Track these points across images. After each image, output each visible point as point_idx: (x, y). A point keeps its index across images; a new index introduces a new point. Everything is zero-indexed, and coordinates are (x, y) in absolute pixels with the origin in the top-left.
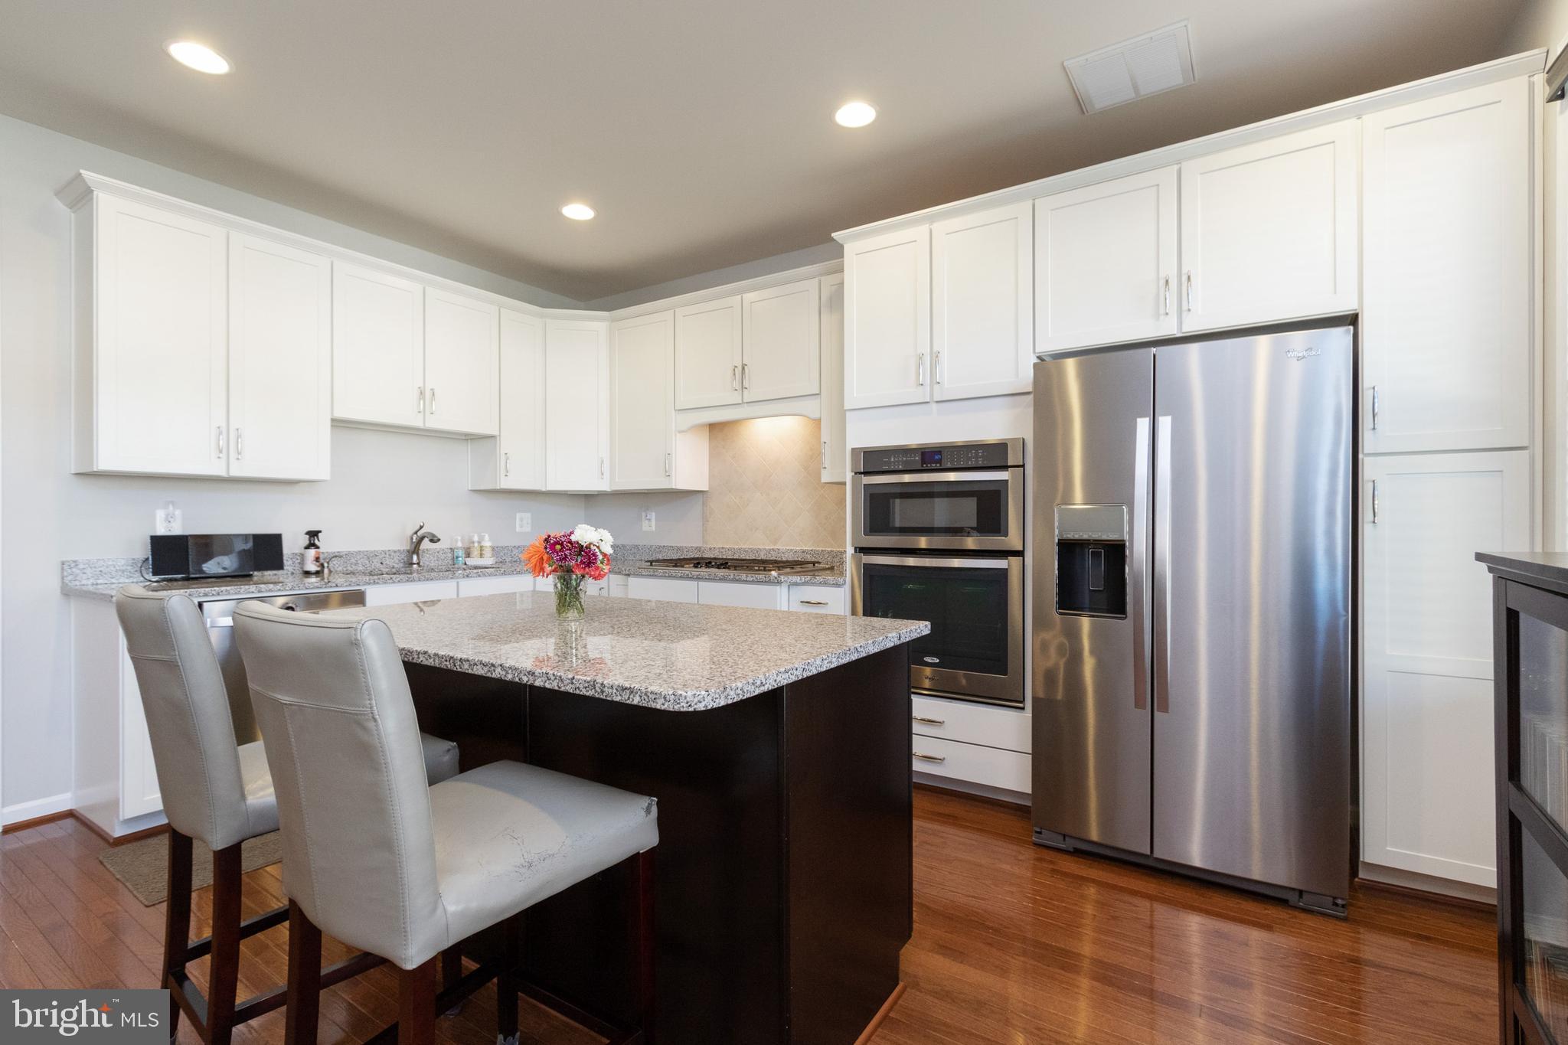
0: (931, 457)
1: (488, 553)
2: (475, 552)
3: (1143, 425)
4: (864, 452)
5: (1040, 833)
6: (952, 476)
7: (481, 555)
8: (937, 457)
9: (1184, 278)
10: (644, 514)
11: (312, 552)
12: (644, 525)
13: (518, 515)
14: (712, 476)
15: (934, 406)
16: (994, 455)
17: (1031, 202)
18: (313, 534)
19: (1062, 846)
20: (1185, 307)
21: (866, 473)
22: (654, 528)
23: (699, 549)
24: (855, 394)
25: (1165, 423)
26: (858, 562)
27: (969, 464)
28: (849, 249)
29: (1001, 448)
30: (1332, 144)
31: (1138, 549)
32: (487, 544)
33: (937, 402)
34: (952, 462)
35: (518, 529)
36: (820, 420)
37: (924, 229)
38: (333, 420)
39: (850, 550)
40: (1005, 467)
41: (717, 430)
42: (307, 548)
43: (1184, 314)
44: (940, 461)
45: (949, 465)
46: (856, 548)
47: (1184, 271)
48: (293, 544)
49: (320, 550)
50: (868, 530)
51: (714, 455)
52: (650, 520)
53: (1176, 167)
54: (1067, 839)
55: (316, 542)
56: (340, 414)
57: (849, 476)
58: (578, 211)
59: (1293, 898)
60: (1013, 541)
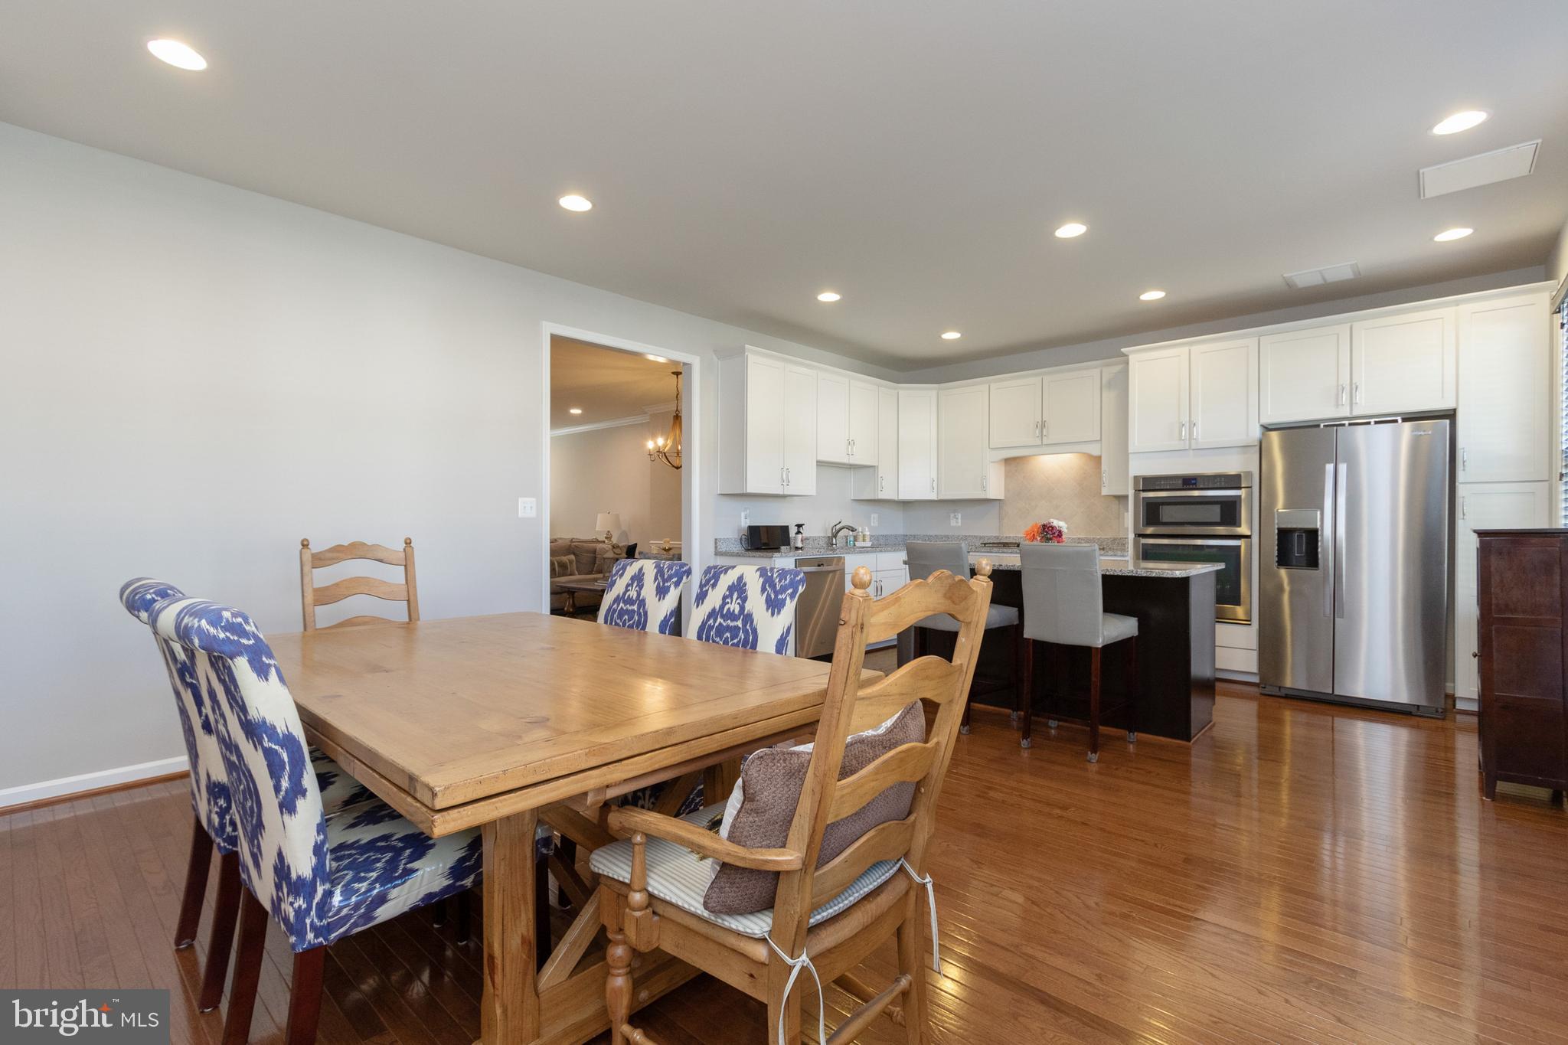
0: (1189, 482)
1: (867, 539)
2: (861, 539)
3: (1330, 467)
4: (1143, 479)
5: (1264, 688)
6: (1196, 493)
7: (864, 540)
8: (1193, 482)
9: (1354, 386)
10: (952, 515)
11: (800, 536)
12: (952, 521)
13: (872, 516)
14: (1007, 490)
15: (1191, 451)
16: (1233, 481)
17: (1257, 339)
18: (799, 526)
19: (1279, 694)
20: (1354, 401)
21: (1144, 491)
22: (960, 524)
23: (998, 538)
24: (1135, 442)
25: (1343, 468)
26: (1136, 543)
27: (1216, 486)
28: (1132, 358)
29: (1238, 477)
30: (1441, 320)
31: (1327, 533)
32: (868, 533)
33: (1194, 450)
34: (1204, 484)
35: (872, 524)
36: (1100, 458)
37: (1186, 349)
38: (817, 462)
39: (1131, 536)
40: (1240, 488)
41: (1012, 463)
42: (796, 534)
43: (1354, 405)
44: (1195, 484)
45: (1201, 486)
46: (1135, 535)
47: (1354, 382)
48: (793, 531)
49: (803, 535)
50: (1145, 523)
51: (1008, 476)
52: (957, 518)
53: (1349, 324)
54: (1282, 689)
55: (801, 530)
56: (821, 458)
57: (1131, 493)
58: (951, 336)
59: (1414, 710)
60: (1243, 530)
